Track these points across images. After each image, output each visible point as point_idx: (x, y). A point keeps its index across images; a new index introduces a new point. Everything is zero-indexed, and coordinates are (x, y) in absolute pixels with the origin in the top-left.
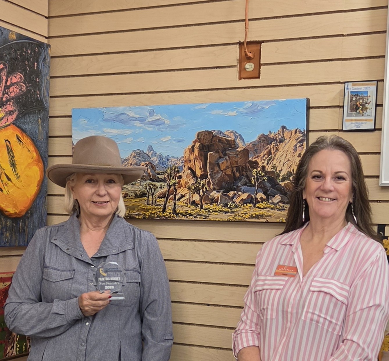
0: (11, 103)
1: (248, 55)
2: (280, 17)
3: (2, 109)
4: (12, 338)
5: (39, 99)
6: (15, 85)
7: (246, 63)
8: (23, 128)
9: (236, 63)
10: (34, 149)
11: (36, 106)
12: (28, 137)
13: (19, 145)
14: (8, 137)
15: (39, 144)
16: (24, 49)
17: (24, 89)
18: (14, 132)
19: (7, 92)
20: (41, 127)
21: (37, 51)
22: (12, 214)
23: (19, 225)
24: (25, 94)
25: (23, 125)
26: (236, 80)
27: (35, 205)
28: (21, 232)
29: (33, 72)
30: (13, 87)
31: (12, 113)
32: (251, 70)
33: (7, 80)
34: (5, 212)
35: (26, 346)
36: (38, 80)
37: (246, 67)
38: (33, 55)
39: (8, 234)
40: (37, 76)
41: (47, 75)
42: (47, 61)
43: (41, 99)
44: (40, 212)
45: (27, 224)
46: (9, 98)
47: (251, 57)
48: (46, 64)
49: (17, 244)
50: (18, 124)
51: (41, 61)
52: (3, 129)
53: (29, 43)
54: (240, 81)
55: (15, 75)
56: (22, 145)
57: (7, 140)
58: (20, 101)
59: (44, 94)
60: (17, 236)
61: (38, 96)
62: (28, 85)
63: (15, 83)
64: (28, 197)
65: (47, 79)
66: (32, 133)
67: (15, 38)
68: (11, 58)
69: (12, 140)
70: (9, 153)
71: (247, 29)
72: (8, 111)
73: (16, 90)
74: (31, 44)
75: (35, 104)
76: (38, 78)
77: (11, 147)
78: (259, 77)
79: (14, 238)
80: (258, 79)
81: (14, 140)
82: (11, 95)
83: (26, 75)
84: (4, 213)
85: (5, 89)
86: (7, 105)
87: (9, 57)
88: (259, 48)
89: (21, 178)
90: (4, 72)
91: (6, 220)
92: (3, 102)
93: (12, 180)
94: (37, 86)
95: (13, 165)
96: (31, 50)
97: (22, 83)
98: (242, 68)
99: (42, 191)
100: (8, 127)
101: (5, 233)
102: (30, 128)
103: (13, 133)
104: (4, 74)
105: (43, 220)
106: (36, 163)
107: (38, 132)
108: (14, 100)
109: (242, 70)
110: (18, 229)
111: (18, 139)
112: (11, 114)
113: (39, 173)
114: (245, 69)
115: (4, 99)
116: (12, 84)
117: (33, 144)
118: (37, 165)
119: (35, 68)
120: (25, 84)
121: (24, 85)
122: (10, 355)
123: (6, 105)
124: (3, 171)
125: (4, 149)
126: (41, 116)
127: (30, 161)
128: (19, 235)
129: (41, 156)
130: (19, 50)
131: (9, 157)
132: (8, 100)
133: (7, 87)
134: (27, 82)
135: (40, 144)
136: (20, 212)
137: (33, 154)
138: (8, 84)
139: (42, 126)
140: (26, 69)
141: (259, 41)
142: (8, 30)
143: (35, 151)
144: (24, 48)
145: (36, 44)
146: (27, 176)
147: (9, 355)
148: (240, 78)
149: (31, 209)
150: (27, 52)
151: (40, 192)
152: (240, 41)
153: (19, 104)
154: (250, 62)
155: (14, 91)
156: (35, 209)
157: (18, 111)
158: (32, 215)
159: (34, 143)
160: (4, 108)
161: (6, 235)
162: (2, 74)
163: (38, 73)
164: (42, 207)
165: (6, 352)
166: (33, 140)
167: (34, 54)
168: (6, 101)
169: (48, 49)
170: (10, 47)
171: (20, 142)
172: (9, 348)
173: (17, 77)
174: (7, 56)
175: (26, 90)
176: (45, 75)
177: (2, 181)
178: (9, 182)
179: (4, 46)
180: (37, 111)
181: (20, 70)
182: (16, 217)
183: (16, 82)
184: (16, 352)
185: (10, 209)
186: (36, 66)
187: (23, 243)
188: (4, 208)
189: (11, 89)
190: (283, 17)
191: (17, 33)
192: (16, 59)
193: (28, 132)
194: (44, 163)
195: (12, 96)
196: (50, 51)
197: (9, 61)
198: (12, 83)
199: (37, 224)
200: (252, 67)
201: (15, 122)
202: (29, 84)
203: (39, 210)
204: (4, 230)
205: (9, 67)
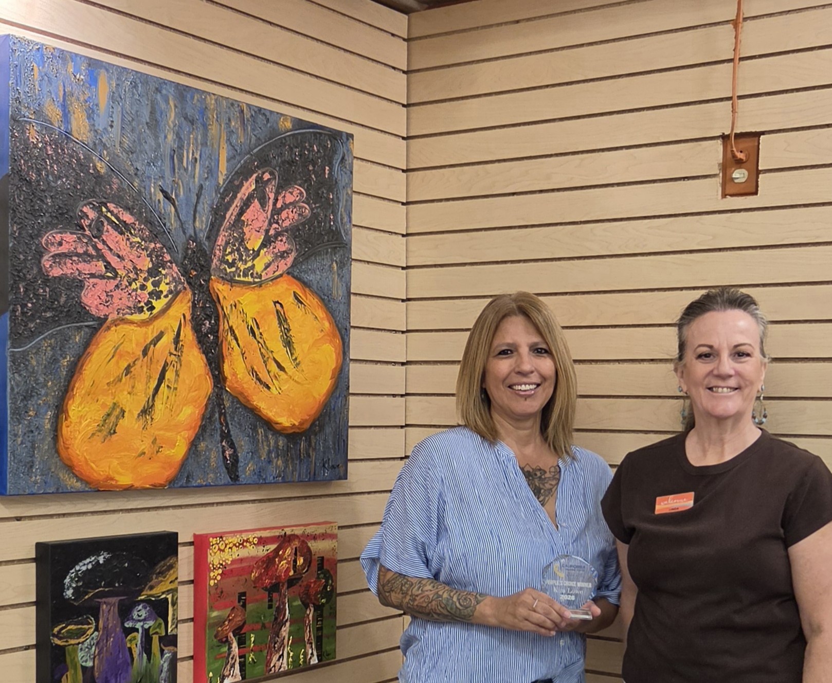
0: (284, 239)
1: (737, 157)
2: (792, 91)
3: (269, 250)
4: (279, 640)
5: (334, 229)
6: (291, 207)
7: (733, 169)
8: (306, 280)
9: (716, 171)
10: (325, 315)
11: (328, 241)
12: (315, 294)
13: (299, 310)
14: (279, 297)
15: (334, 306)
16: (307, 145)
17: (307, 212)
18: (289, 287)
19: (278, 220)
20: (336, 277)
21: (329, 146)
22: (287, 427)
23: (299, 446)
24: (310, 222)
25: (306, 275)
26: (717, 199)
27: (329, 411)
28: (302, 458)
29: (322, 183)
30: (287, 210)
31: (285, 254)
32: (743, 180)
33: (276, 200)
34: (274, 425)
35: (305, 654)
36: (331, 197)
37: (734, 176)
38: (323, 154)
39: (280, 462)
40: (330, 190)
41: (347, 187)
42: (347, 162)
43: (336, 228)
44: (336, 423)
45: (313, 444)
46: (280, 229)
47: (743, 160)
48: (346, 168)
49: (296, 478)
50: (296, 274)
51: (336, 163)
52: (270, 283)
53: (315, 134)
54: (724, 199)
55: (291, 190)
56: (303, 310)
57: (278, 302)
58: (299, 234)
59: (342, 220)
60: (296, 464)
61: (332, 223)
62: (314, 206)
63: (290, 203)
64: (314, 397)
65: (347, 193)
66: (321, 287)
67: (291, 127)
68: (283, 162)
69: (286, 301)
70: (280, 324)
71: (735, 112)
72: (279, 252)
73: (293, 215)
74: (318, 135)
75: (326, 237)
76: (331, 194)
77: (284, 313)
78: (756, 193)
79: (291, 468)
80: (755, 196)
81: (289, 301)
82: (284, 225)
83: (310, 190)
84: (272, 426)
85: (272, 216)
86: (277, 242)
87: (280, 160)
88: (756, 144)
89: (302, 366)
90: (270, 187)
91: (276, 437)
92: (270, 237)
93: (286, 370)
94: (329, 206)
95: (288, 343)
96: (319, 145)
97: (303, 202)
98: (727, 178)
99: (339, 386)
100: (278, 280)
101: (275, 461)
102: (318, 280)
103: (287, 289)
104: (272, 189)
105: (342, 436)
106: (329, 338)
107: (331, 286)
108: (289, 232)
109: (727, 181)
110: (298, 452)
111: (296, 298)
112: (284, 257)
113: (334, 356)
114: (732, 179)
115: (272, 232)
116: (285, 206)
117: (323, 306)
118: (331, 342)
119: (327, 176)
120: (308, 204)
121: (307, 206)
122: (277, 671)
123: (275, 242)
124: (270, 354)
125: (272, 316)
126: (337, 257)
127: (318, 336)
128: (300, 463)
129: (337, 326)
130: (296, 147)
131: (281, 331)
132: (278, 234)
133: (277, 212)
134: (311, 202)
135: (337, 305)
136: (301, 424)
137: (324, 324)
138: (279, 205)
139: (339, 275)
140: (310, 179)
141: (756, 132)
142: (278, 113)
143: (326, 319)
144: (306, 143)
145: (328, 135)
146: (314, 362)
147: (275, 671)
148: (724, 195)
149: (320, 419)
150: (311, 149)
151: (337, 388)
152: (723, 134)
153: (297, 239)
154: (740, 168)
155: (289, 218)
156: (327, 418)
157: (297, 252)
158: (322, 428)
159: (326, 305)
160: (271, 248)
161: (276, 464)
162: (267, 189)
163: (331, 185)
164: (341, 414)
165: (270, 666)
166: (323, 300)
167: (324, 152)
168: (274, 235)
169: (348, 143)
170: (282, 143)
171: (300, 305)
172: (274, 659)
173: (294, 194)
174: (277, 158)
175: (309, 215)
176: (344, 188)
177: (269, 372)
178: (281, 373)
179: (271, 141)
180: (329, 250)
181: (299, 182)
182: (294, 432)
183: (292, 201)
184: (288, 665)
185: (283, 418)
186: (327, 172)
187: (306, 477)
188: (273, 417)
189: (284, 215)
190: (798, 90)
191: (294, 118)
192: (292, 162)
193: (315, 287)
194: (343, 339)
195: (286, 226)
196: (352, 145)
197: (280, 167)
198: (285, 204)
199: (331, 443)
200: (744, 177)
201: (290, 270)
202: (315, 204)
203: (335, 418)
204: (273, 455)
205: (281, 177)
